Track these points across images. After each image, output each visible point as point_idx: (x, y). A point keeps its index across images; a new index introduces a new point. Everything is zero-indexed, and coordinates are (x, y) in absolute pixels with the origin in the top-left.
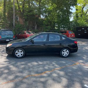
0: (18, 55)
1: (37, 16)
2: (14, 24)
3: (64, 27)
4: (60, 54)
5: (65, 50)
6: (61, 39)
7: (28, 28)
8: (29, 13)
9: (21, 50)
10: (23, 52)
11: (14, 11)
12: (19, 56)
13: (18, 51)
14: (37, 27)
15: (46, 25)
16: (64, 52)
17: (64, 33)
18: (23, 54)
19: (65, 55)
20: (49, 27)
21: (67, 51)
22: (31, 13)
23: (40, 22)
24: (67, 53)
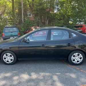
0: (6, 60)
1: (48, 10)
2: (23, 20)
3: (80, 21)
4: (69, 60)
5: (77, 54)
6: (70, 37)
7: (38, 24)
8: (38, 7)
9: (10, 54)
10: (13, 57)
11: (22, 6)
12: (8, 61)
13: (7, 55)
14: (49, 22)
15: (59, 20)
16: (74, 56)
17: (79, 28)
18: (13, 59)
19: (76, 61)
20: (62, 21)
21: (80, 55)
22: (41, 7)
23: (51, 16)
24: (81, 58)
